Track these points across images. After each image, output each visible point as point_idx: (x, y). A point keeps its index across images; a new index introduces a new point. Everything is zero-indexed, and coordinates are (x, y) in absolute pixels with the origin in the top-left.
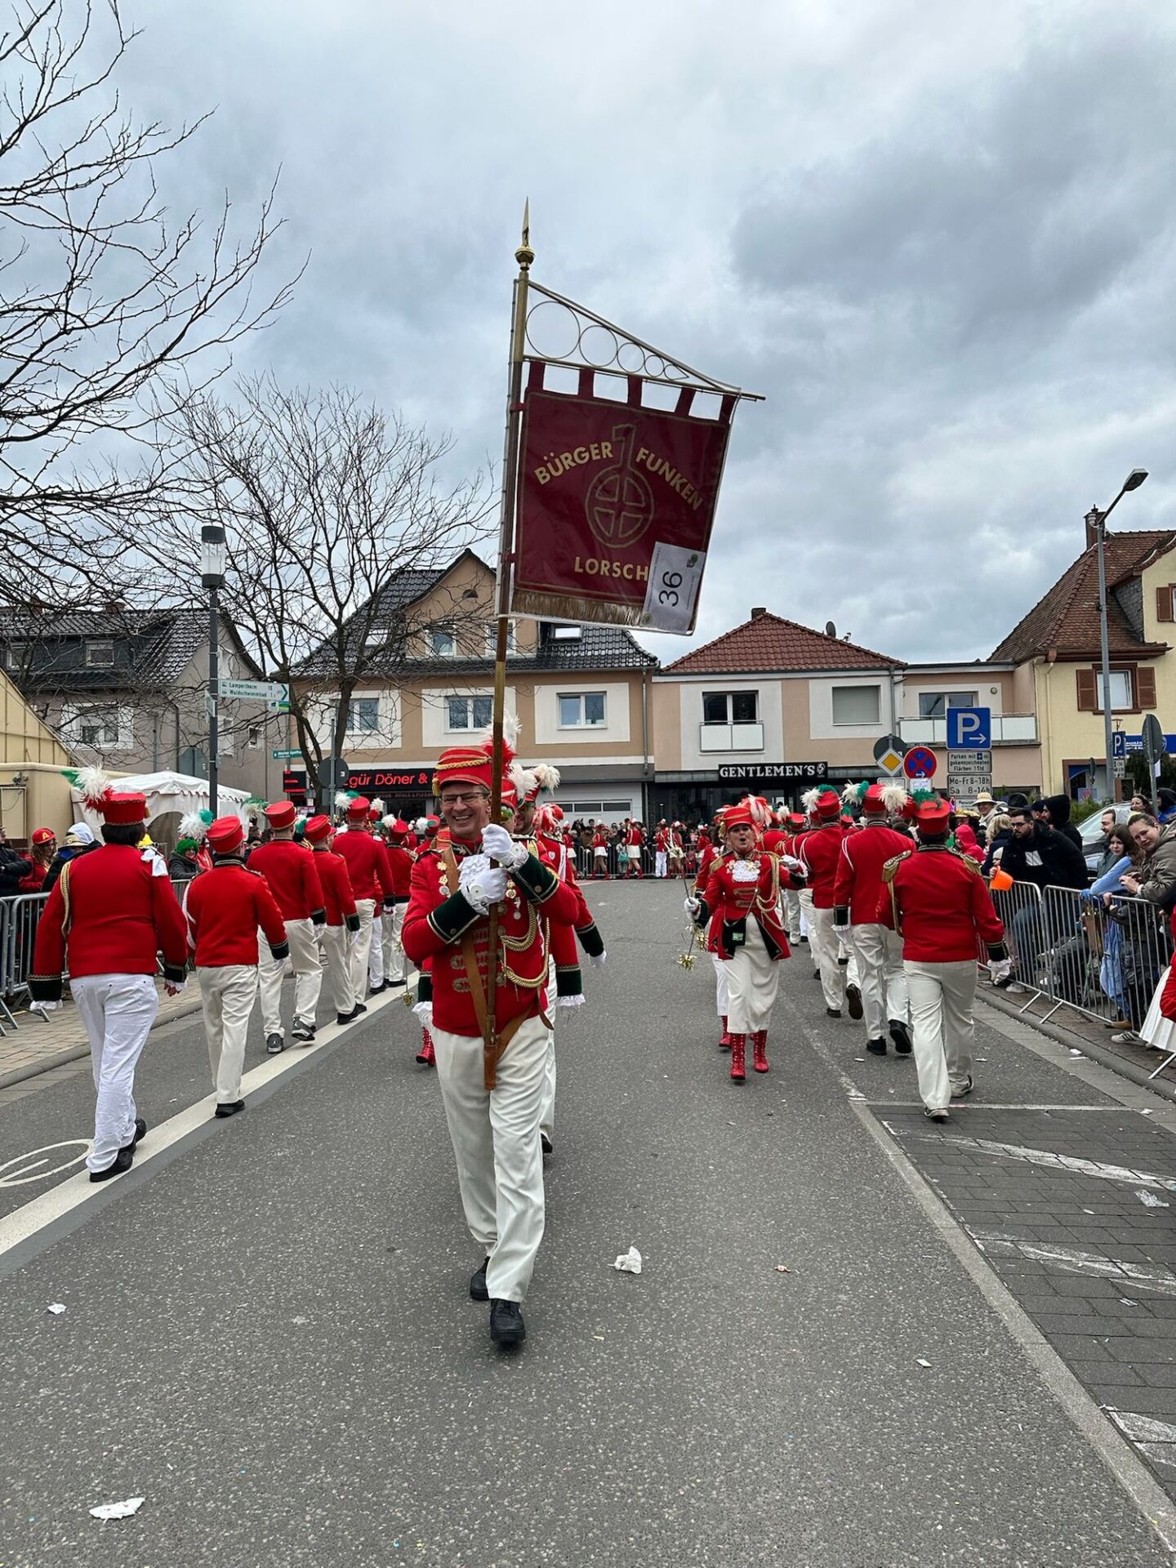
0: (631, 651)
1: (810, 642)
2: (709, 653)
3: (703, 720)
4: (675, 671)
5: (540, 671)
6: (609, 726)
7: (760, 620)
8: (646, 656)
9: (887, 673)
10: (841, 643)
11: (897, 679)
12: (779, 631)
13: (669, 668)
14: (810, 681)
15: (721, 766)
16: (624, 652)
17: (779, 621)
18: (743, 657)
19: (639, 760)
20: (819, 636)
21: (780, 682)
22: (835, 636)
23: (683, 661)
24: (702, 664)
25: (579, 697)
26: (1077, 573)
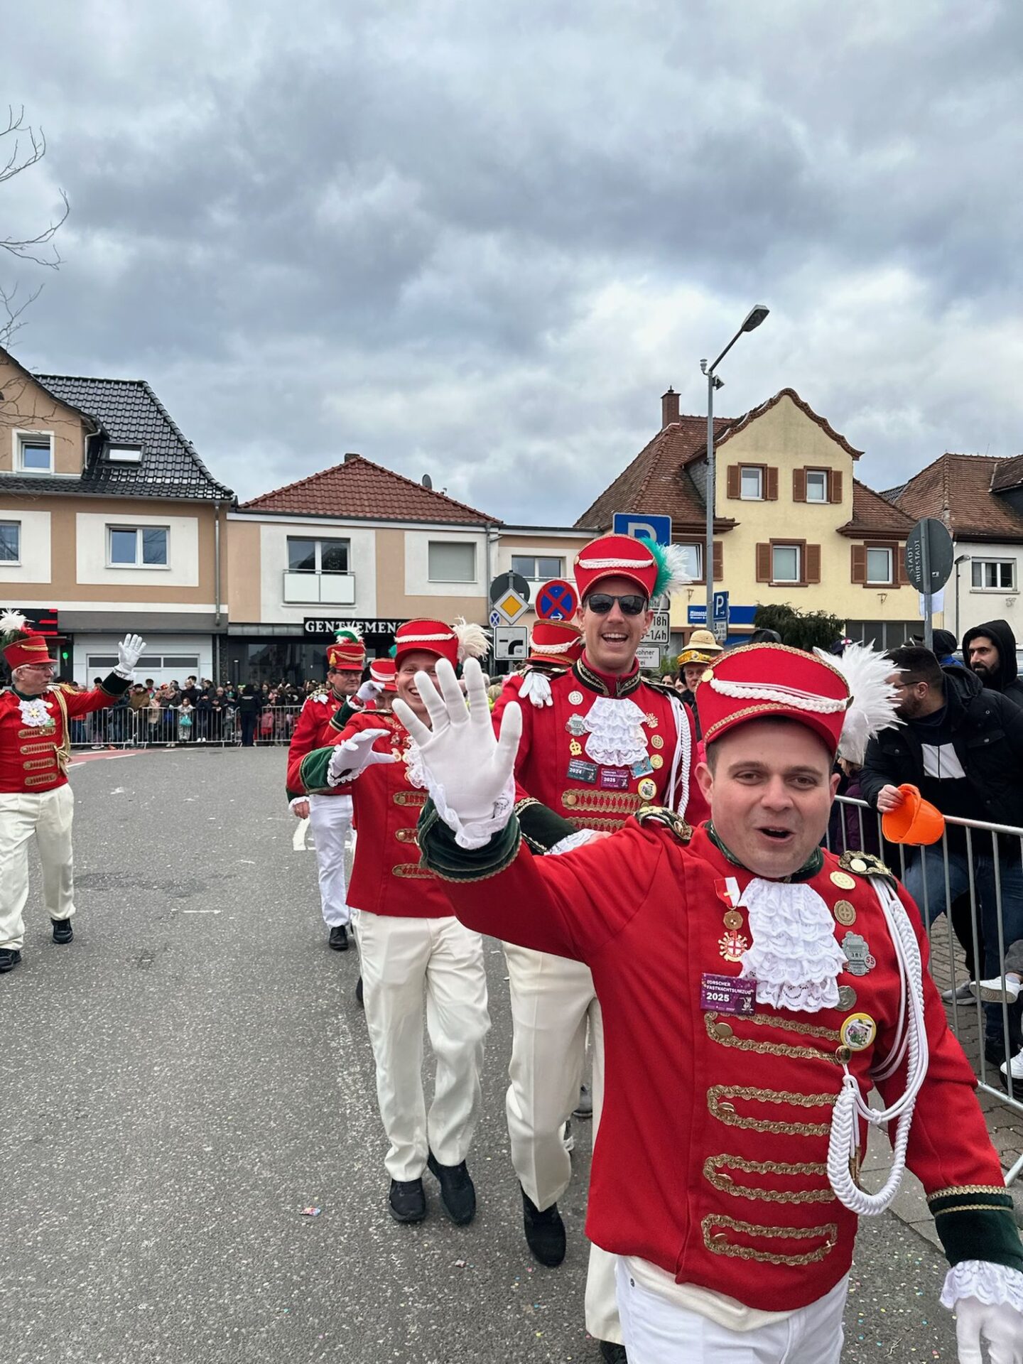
0: (202, 482)
1: (406, 492)
2: (295, 492)
3: (286, 566)
4: (254, 509)
5: (84, 494)
6: (172, 567)
7: (353, 463)
8: (220, 489)
9: (482, 530)
10: (439, 496)
11: (493, 537)
12: (374, 478)
13: (247, 505)
14: (406, 532)
15: (306, 620)
16: (194, 482)
17: (374, 467)
18: (335, 501)
19: (209, 609)
20: (415, 486)
21: (373, 531)
22: (431, 488)
23: (265, 499)
24: (287, 504)
25: (135, 531)
26: (653, 450)
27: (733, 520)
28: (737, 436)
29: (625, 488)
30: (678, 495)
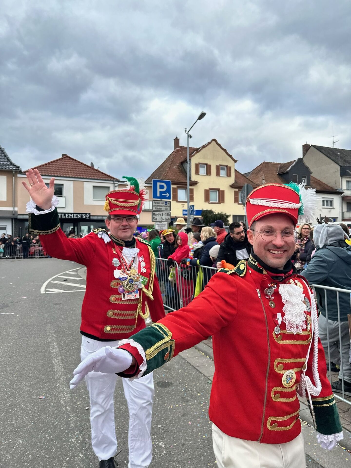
0: (8, 163)
1: (84, 168)
2: (43, 167)
7: (65, 158)
8: (15, 166)
9: (112, 182)
10: (96, 170)
11: (116, 185)
12: (72, 163)
14: (85, 182)
16: (5, 163)
17: (73, 159)
18: (58, 171)
19: (11, 209)
20: (88, 166)
21: (72, 182)
22: (93, 167)
26: (171, 157)
27: (197, 181)
28: (198, 154)
29: (162, 170)
30: (179, 173)
